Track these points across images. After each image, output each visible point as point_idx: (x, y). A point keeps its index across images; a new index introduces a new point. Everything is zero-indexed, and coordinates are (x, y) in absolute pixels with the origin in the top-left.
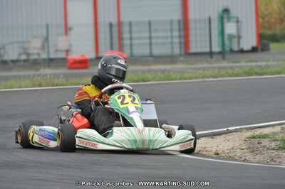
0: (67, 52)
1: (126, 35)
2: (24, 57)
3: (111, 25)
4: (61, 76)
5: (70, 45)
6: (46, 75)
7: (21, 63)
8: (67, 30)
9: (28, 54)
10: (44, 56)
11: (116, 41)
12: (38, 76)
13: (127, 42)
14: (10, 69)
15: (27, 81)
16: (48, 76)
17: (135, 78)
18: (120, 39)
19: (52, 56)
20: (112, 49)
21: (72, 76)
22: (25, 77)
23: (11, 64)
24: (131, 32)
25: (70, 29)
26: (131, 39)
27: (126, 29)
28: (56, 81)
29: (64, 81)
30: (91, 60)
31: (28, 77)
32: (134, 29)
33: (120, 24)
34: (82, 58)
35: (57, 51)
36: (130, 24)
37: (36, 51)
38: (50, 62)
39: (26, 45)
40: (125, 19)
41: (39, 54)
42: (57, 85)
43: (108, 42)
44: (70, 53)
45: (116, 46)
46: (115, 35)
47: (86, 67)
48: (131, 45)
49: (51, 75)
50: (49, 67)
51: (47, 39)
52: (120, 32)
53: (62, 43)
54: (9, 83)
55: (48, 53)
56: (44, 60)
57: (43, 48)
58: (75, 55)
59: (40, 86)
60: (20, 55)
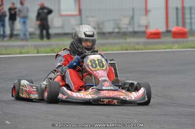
0: (147, 27)
1: (187, 16)
2: (117, 30)
3: (177, 9)
4: (141, 43)
5: (149, 23)
6: (130, 43)
7: (115, 34)
8: (147, 12)
9: (119, 28)
10: (130, 29)
11: (180, 20)
12: (125, 43)
13: (188, 21)
14: (107, 38)
15: (118, 47)
16: (132, 44)
17: (192, 46)
18: (183, 18)
19: (136, 29)
20: (177, 25)
21: (149, 43)
22: (116, 44)
23: (108, 35)
24: (191, 14)
25: (149, 11)
26: (191, 18)
27: (187, 12)
28: (137, 47)
29: (143, 47)
30: (163, 33)
31: (118, 44)
32: (193, 11)
33: (183, 8)
34: (157, 31)
35: (139, 26)
36: (191, 8)
37: (125, 26)
38: (135, 34)
39: (119, 22)
40: (187, 5)
41: (127, 28)
42: (138, 50)
43: (175, 20)
44: (148, 28)
45: (180, 23)
46: (180, 16)
47: (159, 38)
48: (191, 23)
49: (134, 43)
50: (134, 36)
51: (132, 18)
52: (183, 14)
53: (143, 21)
54: (105, 48)
55: (133, 27)
56: (131, 32)
57: (130, 24)
58: (152, 29)
59: (126, 50)
60: (114, 28)
